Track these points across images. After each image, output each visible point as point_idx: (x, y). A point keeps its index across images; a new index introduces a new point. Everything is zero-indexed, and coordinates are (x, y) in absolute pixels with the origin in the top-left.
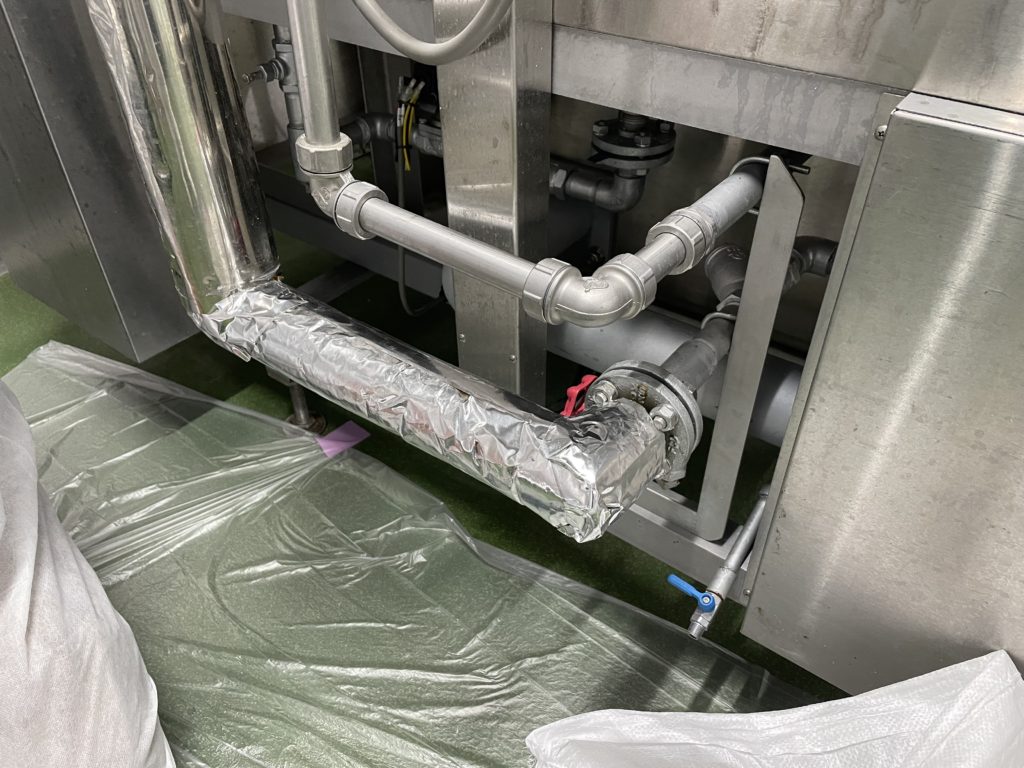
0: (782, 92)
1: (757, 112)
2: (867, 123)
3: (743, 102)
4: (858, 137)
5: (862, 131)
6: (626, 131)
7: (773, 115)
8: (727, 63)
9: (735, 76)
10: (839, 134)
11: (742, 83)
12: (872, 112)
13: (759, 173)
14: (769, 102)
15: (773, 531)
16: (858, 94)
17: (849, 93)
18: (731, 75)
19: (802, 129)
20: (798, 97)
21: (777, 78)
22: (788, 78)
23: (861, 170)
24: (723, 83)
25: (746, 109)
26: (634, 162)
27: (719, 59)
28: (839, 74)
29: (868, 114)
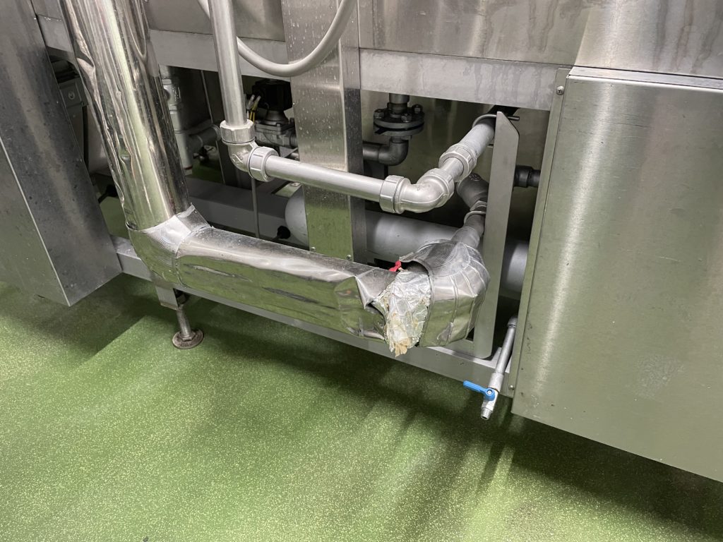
0: (501, 74)
1: (488, 86)
2: (551, 86)
3: (479, 82)
4: (547, 94)
5: (549, 91)
6: (395, 114)
7: (497, 87)
8: (468, 61)
9: (473, 68)
10: (536, 94)
11: (478, 71)
12: (554, 80)
13: (492, 123)
14: (494, 81)
15: (525, 339)
16: (544, 70)
17: (539, 71)
18: (471, 67)
19: (515, 94)
20: (511, 76)
21: (497, 66)
22: (504, 66)
23: (551, 113)
24: (466, 73)
25: (481, 86)
26: (403, 132)
27: (461, 59)
28: (533, 60)
29: (552, 81)
